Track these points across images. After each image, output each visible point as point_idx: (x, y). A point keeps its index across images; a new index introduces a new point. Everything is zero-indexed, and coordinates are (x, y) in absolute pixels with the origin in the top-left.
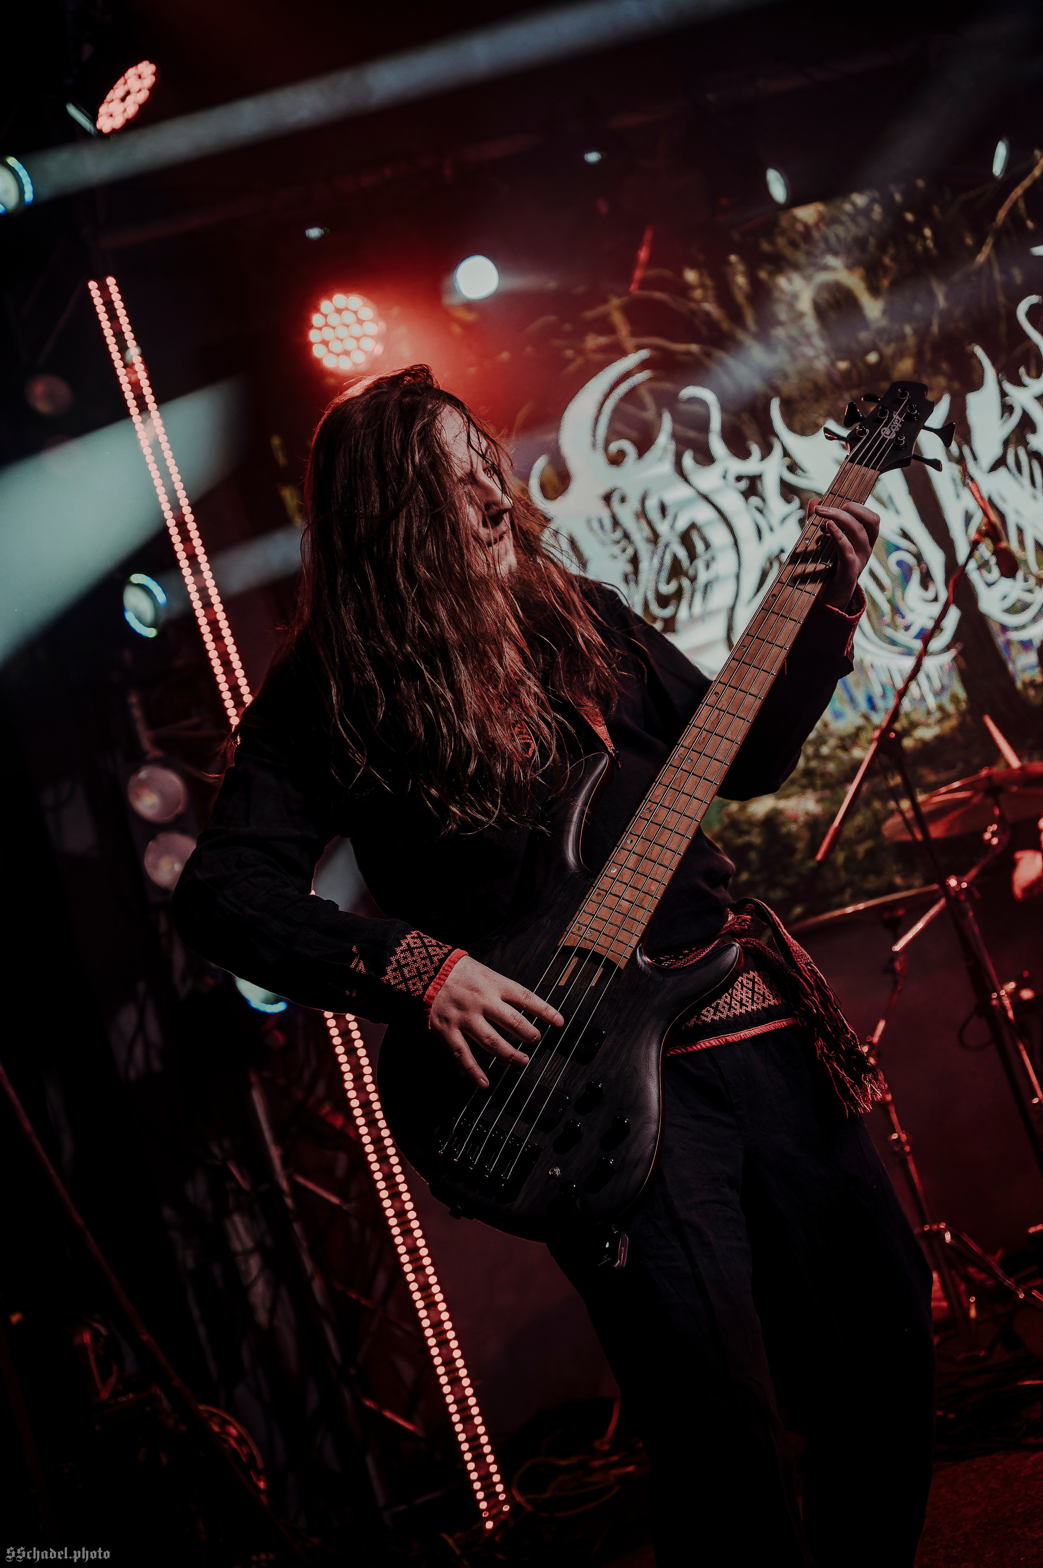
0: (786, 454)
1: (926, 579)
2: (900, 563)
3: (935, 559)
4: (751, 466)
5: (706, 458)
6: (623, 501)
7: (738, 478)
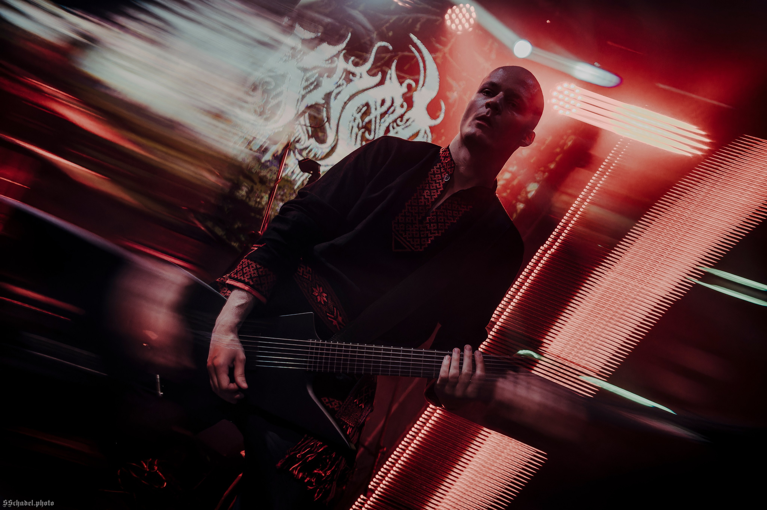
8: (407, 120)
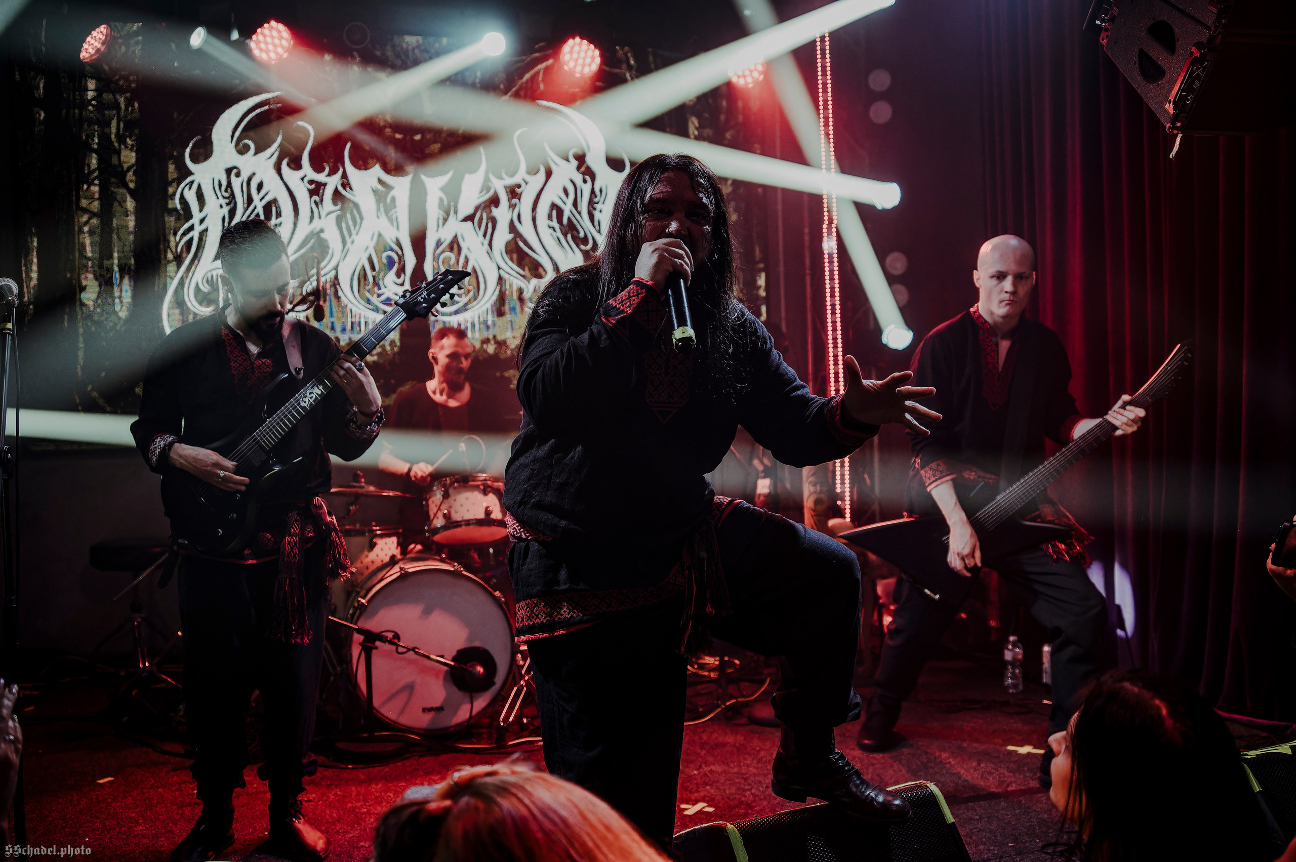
0: (345, 176)
1: (401, 271)
2: (390, 258)
3: (410, 261)
4: (321, 177)
5: (296, 164)
6: (238, 175)
7: (311, 182)
8: (601, 191)
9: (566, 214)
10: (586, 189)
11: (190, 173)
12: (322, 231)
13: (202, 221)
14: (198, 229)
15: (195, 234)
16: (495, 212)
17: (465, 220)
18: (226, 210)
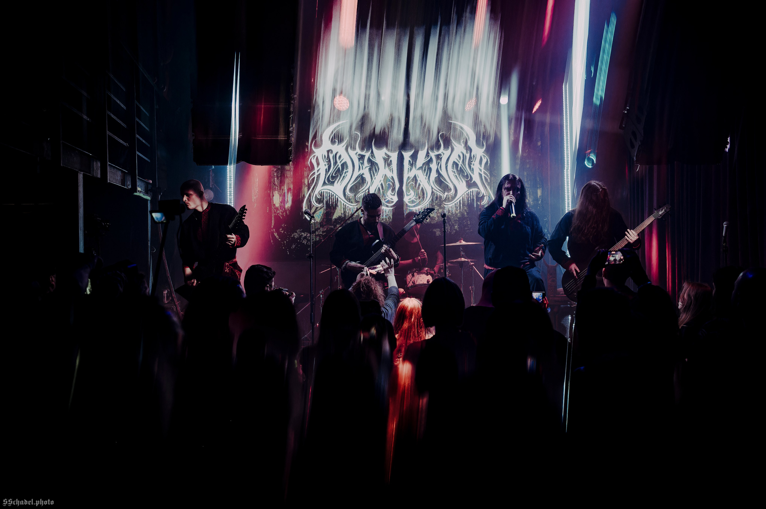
0: (372, 152)
1: (394, 189)
2: (389, 184)
3: (397, 185)
4: (363, 153)
5: (354, 149)
6: (332, 152)
7: (359, 155)
8: (474, 156)
9: (460, 166)
10: (468, 156)
11: (314, 152)
12: (363, 174)
13: (318, 171)
14: (316, 174)
15: (315, 176)
16: (431, 166)
17: (419, 169)
18: (327, 167)
